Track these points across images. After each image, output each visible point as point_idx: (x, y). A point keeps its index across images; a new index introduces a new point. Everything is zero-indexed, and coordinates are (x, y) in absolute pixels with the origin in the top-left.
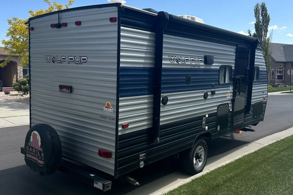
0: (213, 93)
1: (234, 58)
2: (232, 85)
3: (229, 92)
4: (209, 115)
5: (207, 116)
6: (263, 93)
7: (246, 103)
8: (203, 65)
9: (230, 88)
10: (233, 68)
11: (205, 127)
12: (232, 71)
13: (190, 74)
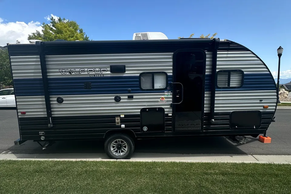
0: (131, 97)
1: (171, 64)
3: (163, 97)
6: (260, 101)
7: (206, 110)
8: (108, 73)
9: (165, 93)
10: (169, 74)
11: (119, 124)
12: (167, 77)
13: (90, 82)
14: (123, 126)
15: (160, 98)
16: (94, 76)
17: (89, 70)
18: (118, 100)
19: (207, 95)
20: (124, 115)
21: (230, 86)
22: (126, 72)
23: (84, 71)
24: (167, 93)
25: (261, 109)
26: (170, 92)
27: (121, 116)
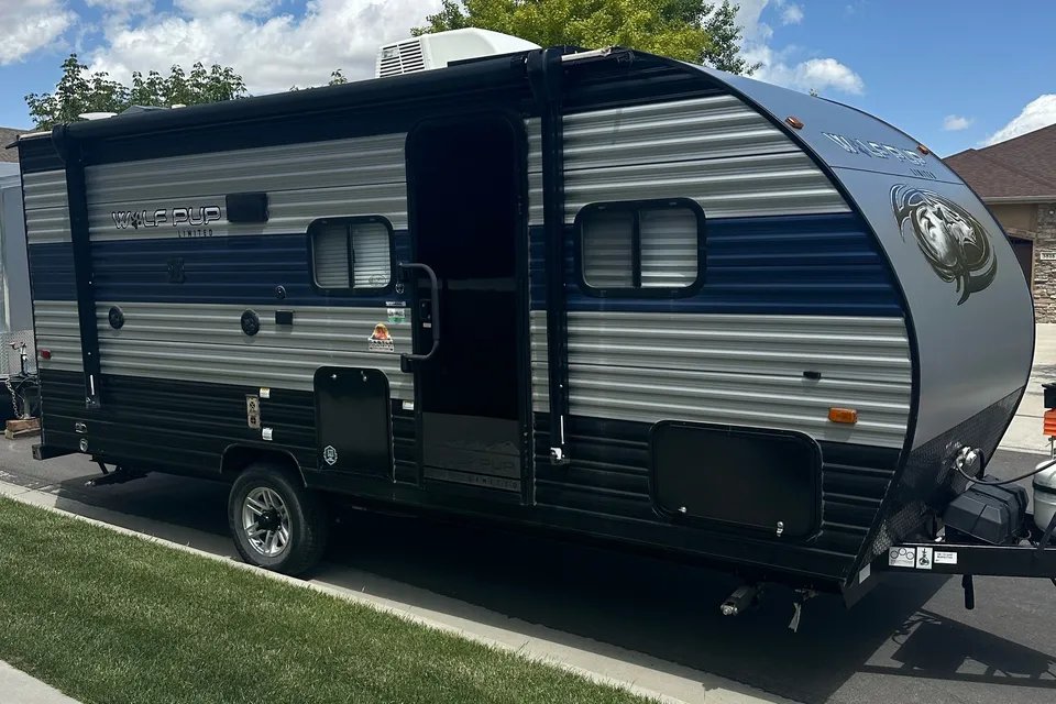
0: (284, 320)
1: (402, 181)
2: (400, 298)
3: (381, 325)
4: (272, 391)
5: (265, 393)
6: (807, 375)
7: (540, 399)
8: (221, 225)
9: (389, 310)
10: (396, 227)
11: (258, 425)
12: (395, 238)
13: (181, 256)
14: (267, 433)
15: (371, 328)
16: (190, 233)
17: (176, 211)
18: (250, 326)
19: (538, 325)
20: (268, 391)
21: (643, 285)
22: (271, 220)
23: (164, 215)
24: (393, 310)
25: (814, 425)
26: (404, 304)
27: (261, 391)
